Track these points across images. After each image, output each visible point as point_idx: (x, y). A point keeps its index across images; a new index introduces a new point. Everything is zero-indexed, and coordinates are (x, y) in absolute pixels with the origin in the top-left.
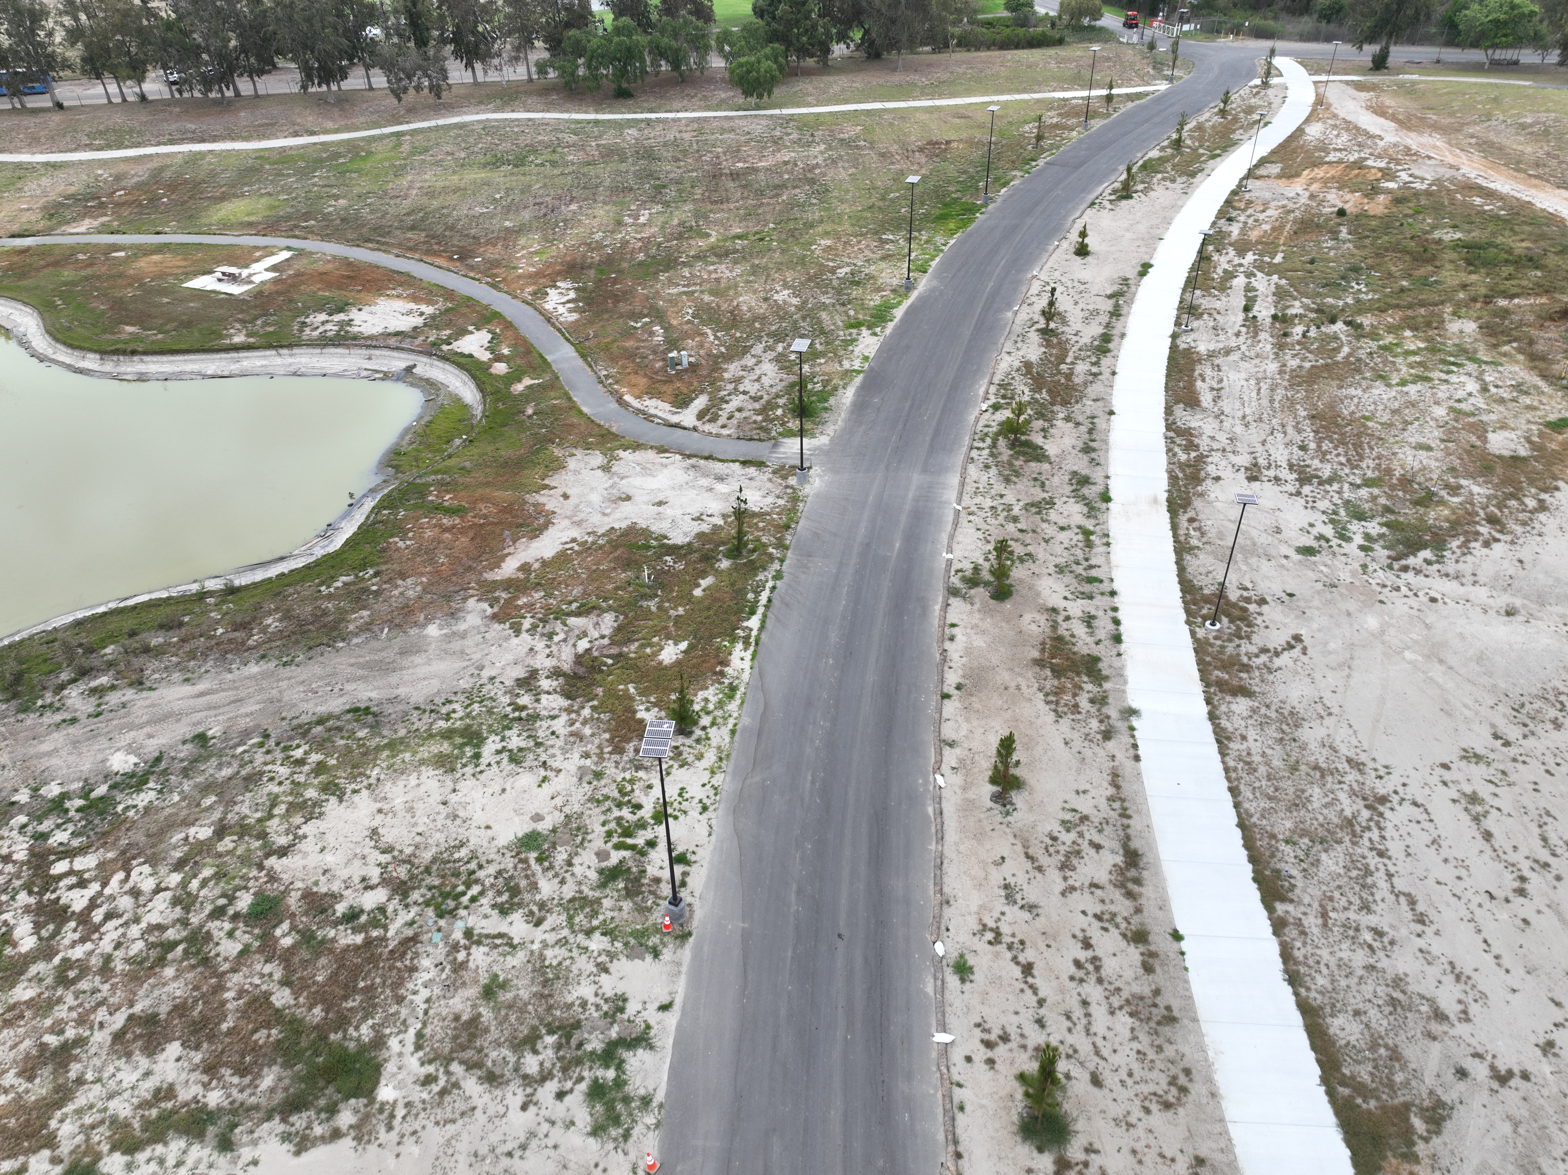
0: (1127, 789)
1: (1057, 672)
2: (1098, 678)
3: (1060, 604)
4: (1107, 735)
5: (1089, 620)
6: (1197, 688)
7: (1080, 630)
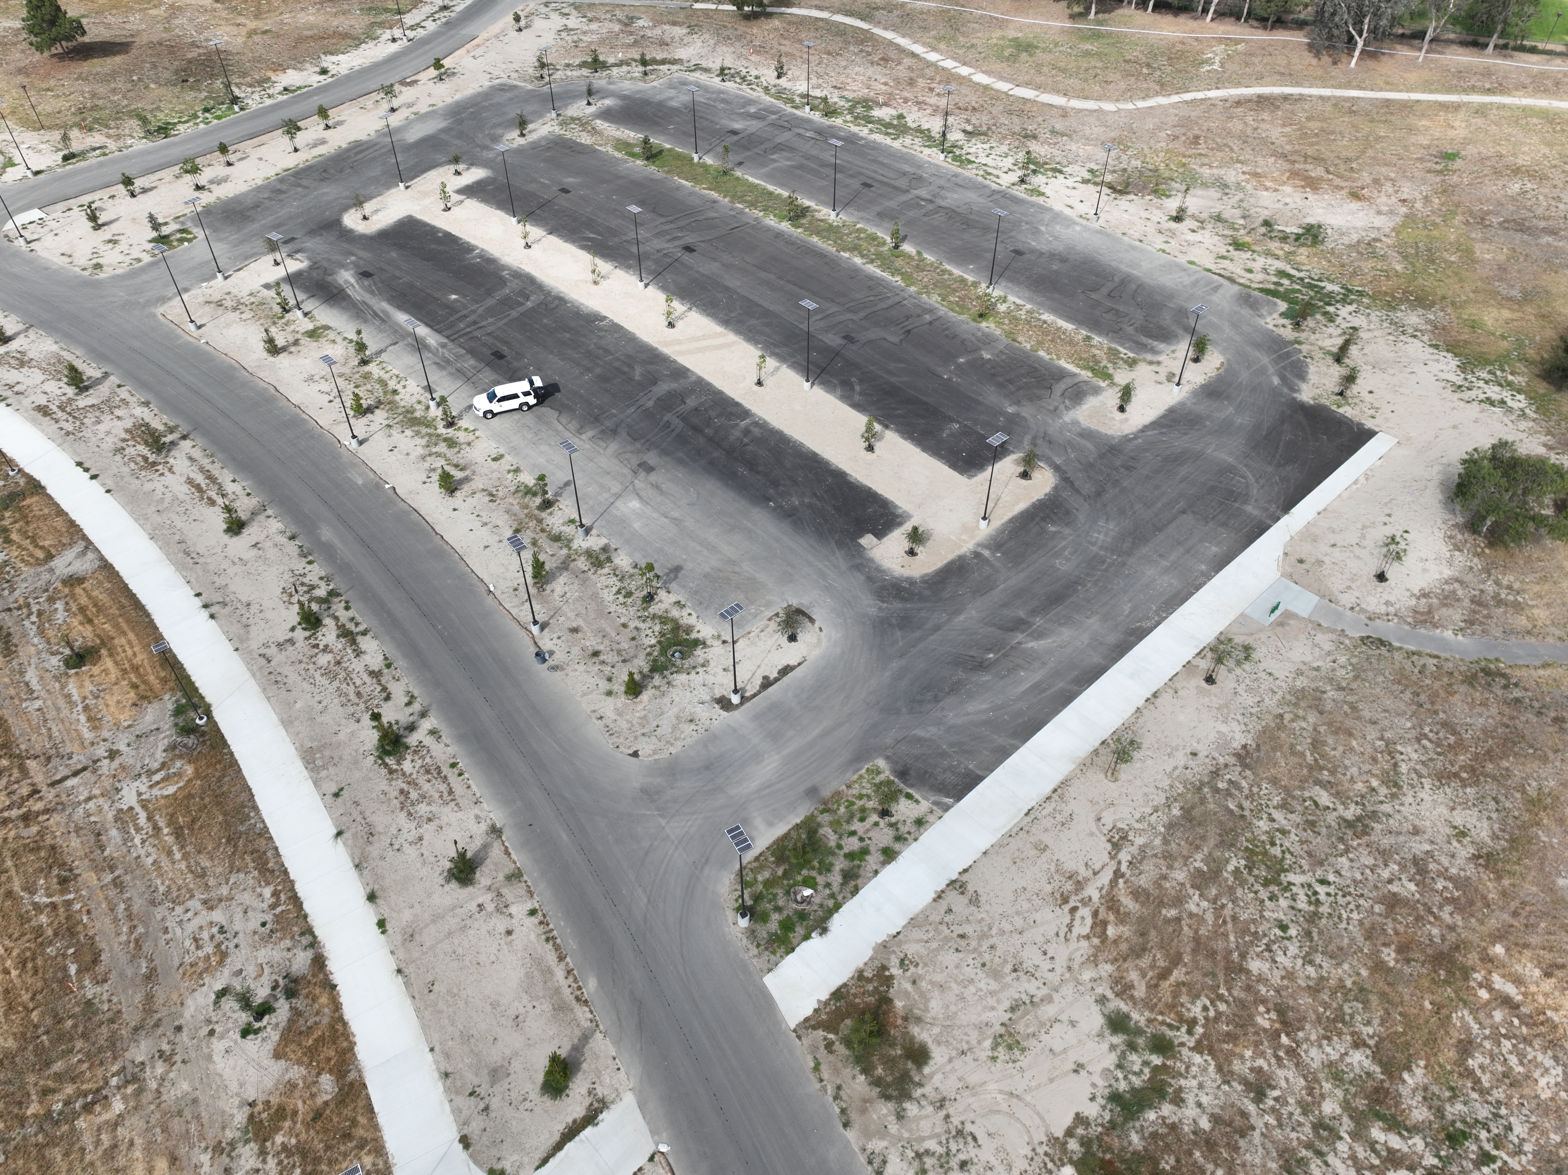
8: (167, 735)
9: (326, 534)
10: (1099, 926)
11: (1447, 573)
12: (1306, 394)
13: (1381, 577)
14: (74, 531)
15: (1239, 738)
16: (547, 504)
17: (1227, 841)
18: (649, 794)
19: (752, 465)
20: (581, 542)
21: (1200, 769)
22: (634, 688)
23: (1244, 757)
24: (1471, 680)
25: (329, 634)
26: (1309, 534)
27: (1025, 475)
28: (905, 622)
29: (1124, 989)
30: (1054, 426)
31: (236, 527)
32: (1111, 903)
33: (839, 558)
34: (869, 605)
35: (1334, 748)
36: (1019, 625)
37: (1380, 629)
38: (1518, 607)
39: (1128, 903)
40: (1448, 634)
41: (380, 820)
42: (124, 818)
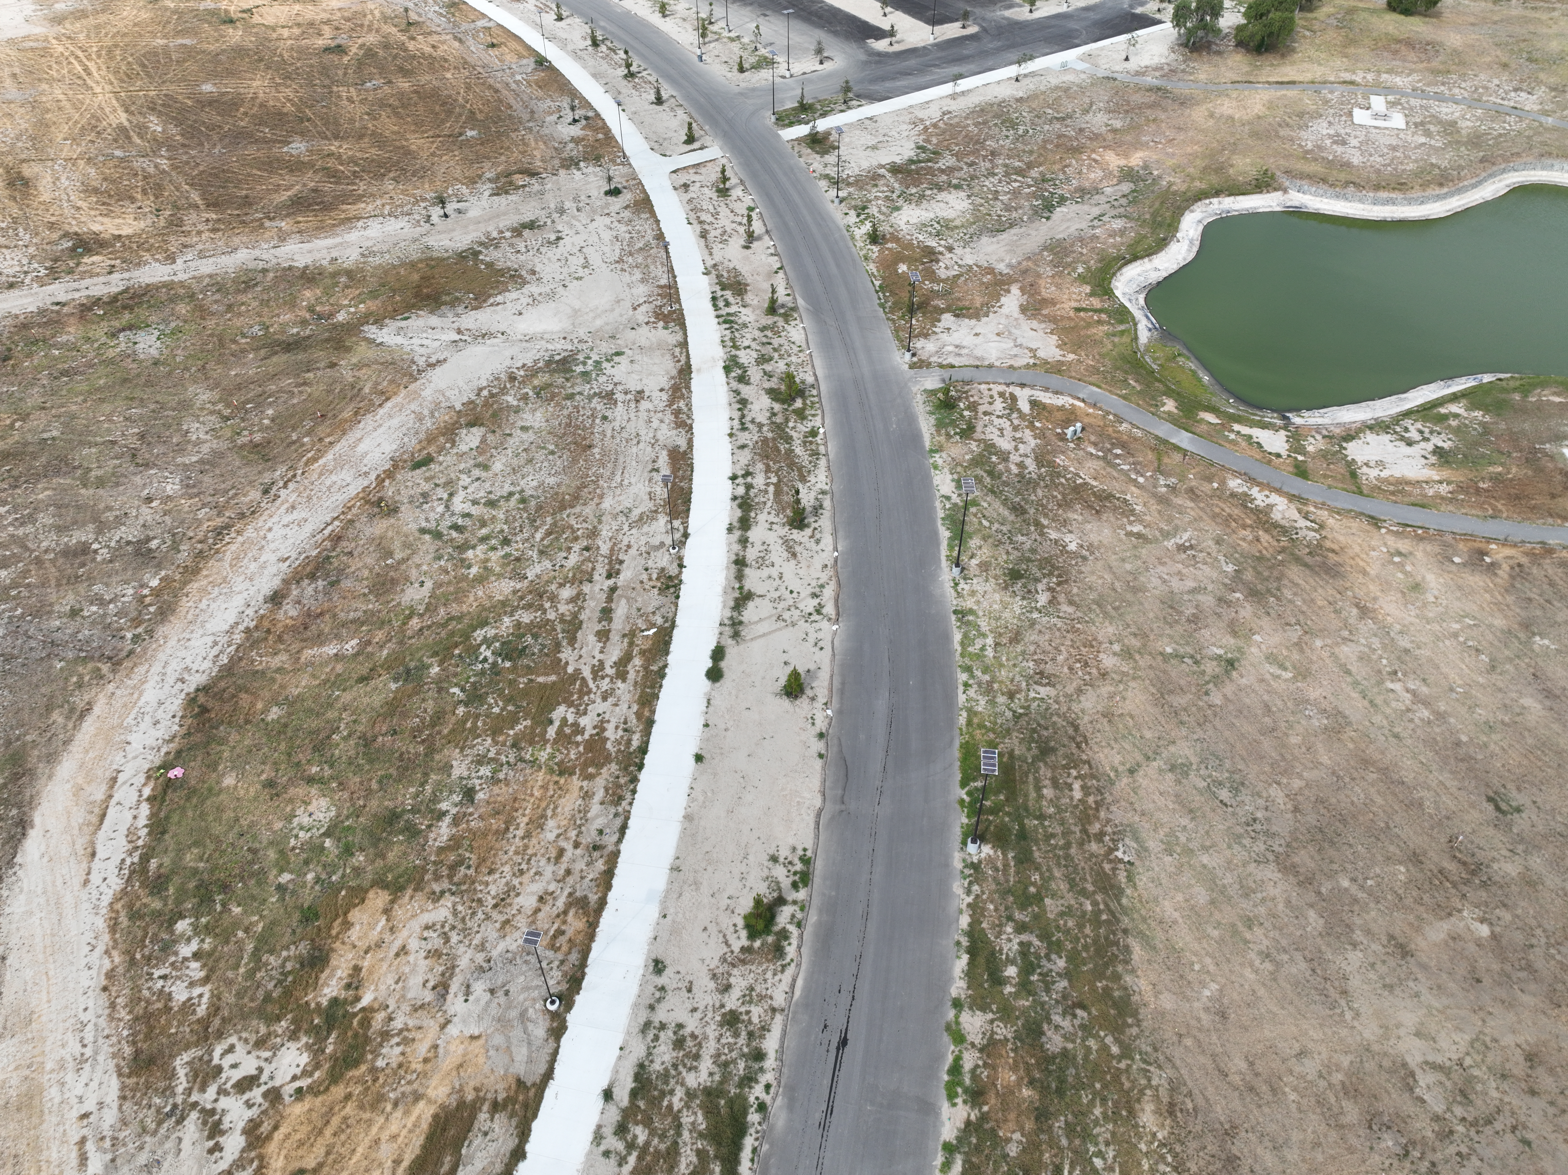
0: (706, 252)
1: (739, 283)
2: (720, 283)
3: (742, 309)
4: (715, 265)
5: (727, 304)
6: (679, 285)
7: (731, 300)
8: (533, 65)
9: (602, 24)
10: (926, 129)
11: (1163, 61)
12: (1139, 10)
13: (1127, 59)
14: (484, 16)
15: (1020, 94)
16: (711, 23)
17: (996, 116)
18: (741, 94)
19: (820, 17)
20: (725, 34)
21: (997, 101)
22: (741, 70)
23: (1020, 100)
24: (1150, 90)
25: (603, 48)
26: (1102, 49)
27: (964, 27)
28: (877, 62)
29: (927, 141)
30: (989, 15)
31: (560, 18)
32: (935, 125)
33: (854, 45)
34: (863, 57)
35: (1065, 101)
36: (935, 66)
37: (1115, 75)
38: (1191, 74)
39: (941, 124)
40: (1149, 79)
41: (623, 91)
42: (517, 82)
